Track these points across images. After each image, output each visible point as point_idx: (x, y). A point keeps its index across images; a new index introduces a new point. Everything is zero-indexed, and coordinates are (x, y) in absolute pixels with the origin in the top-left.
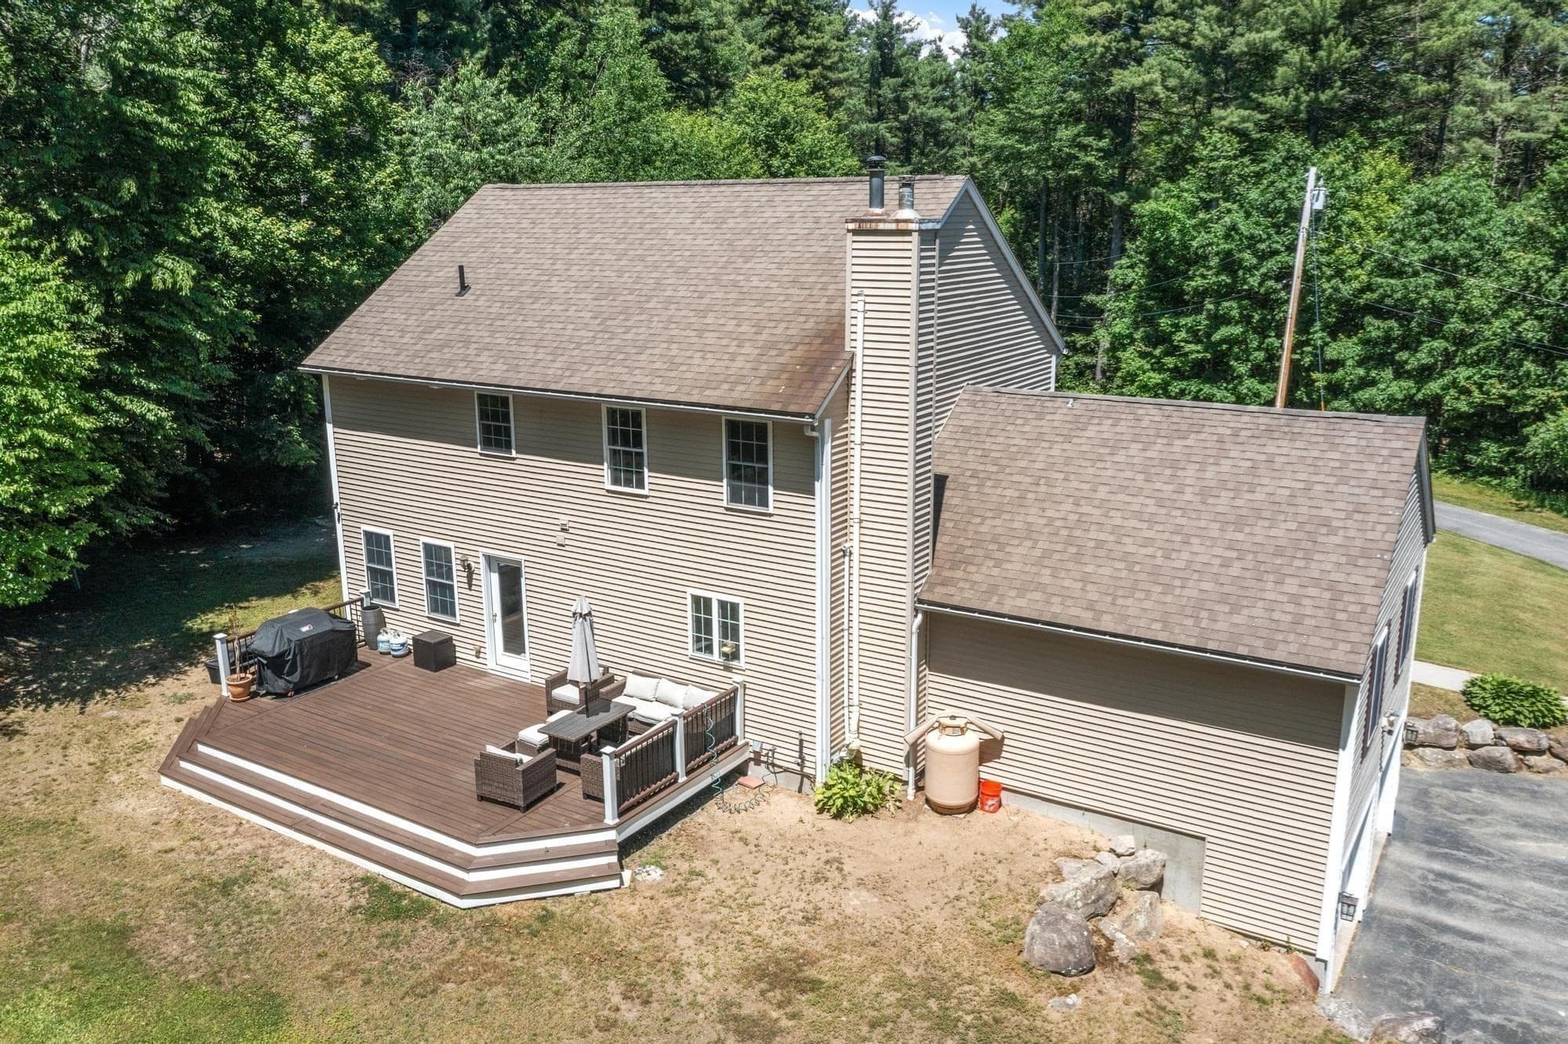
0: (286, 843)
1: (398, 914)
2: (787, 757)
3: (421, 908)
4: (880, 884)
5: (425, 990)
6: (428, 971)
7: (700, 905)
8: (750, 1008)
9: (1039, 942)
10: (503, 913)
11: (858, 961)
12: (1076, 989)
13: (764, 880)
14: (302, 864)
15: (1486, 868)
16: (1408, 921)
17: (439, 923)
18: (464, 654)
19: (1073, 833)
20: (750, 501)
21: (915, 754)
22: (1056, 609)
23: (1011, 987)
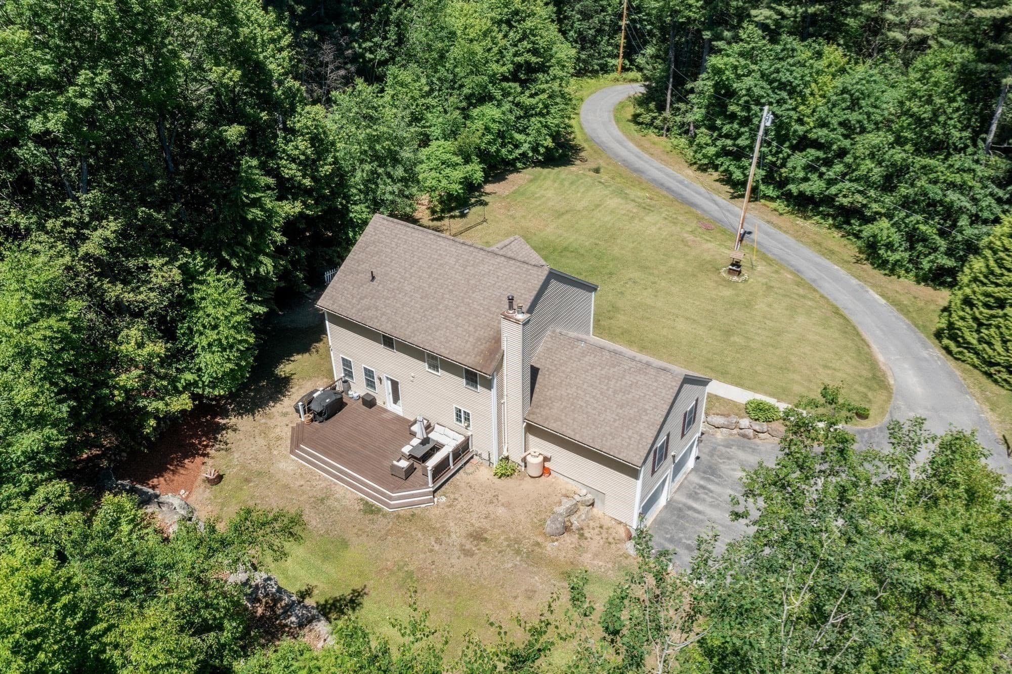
0: (335, 484)
1: (372, 512)
2: (485, 456)
3: (379, 510)
4: (508, 505)
5: (383, 539)
6: (383, 532)
7: (456, 511)
8: (468, 547)
9: (550, 527)
10: (402, 513)
11: (498, 532)
12: (557, 540)
13: (475, 503)
14: (342, 492)
15: (718, 484)
16: (680, 506)
17: (384, 515)
18: (379, 403)
19: (569, 487)
20: (472, 386)
21: (524, 460)
22: (564, 429)
23: (539, 540)
